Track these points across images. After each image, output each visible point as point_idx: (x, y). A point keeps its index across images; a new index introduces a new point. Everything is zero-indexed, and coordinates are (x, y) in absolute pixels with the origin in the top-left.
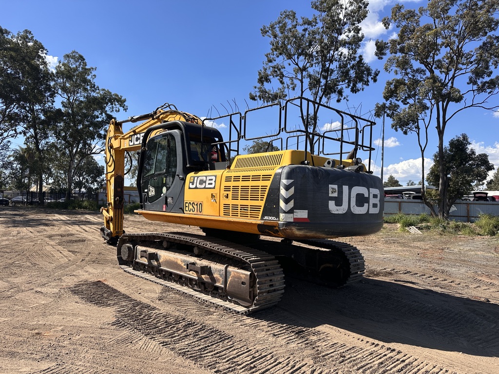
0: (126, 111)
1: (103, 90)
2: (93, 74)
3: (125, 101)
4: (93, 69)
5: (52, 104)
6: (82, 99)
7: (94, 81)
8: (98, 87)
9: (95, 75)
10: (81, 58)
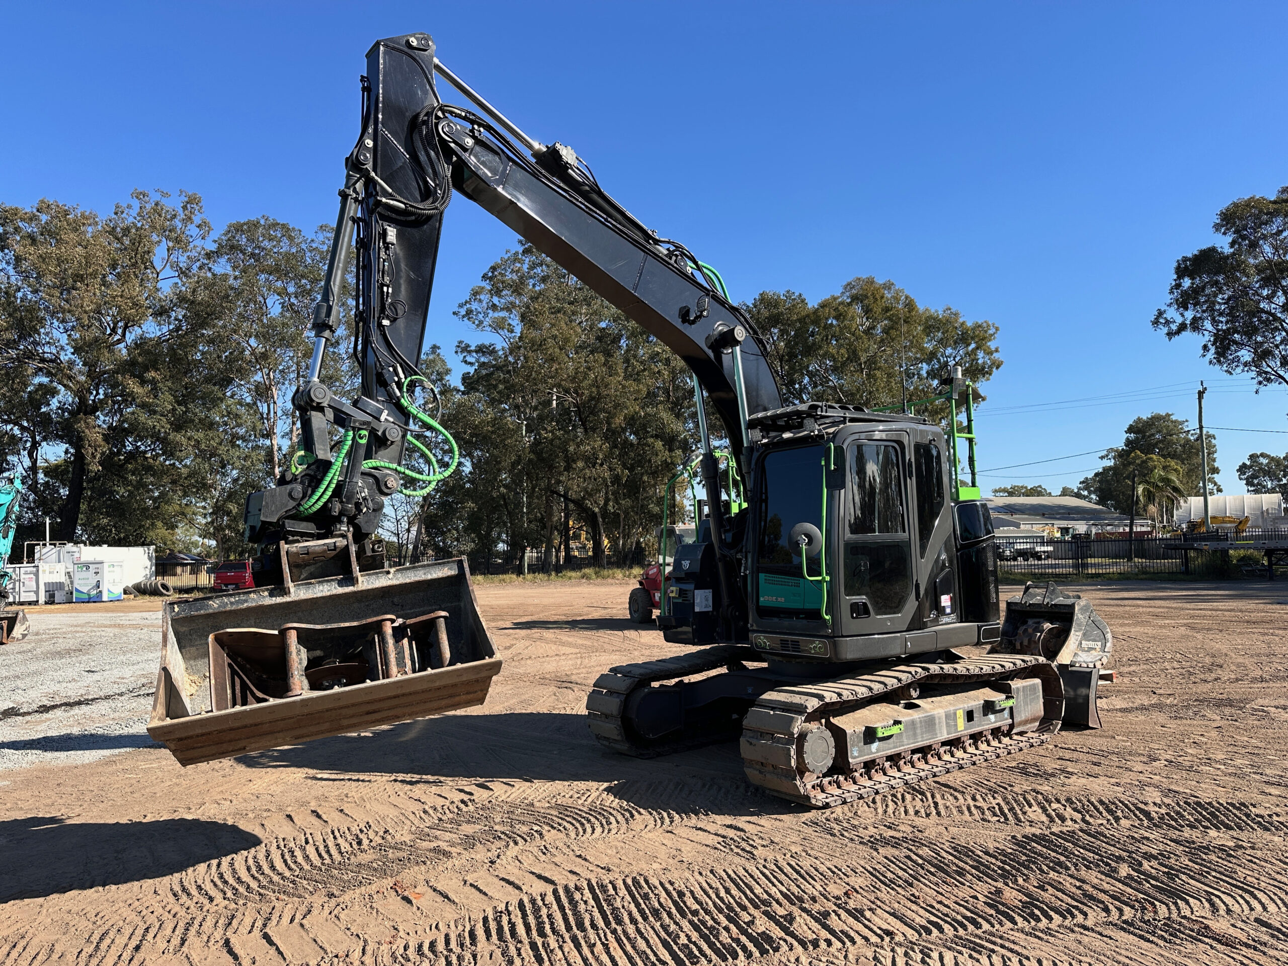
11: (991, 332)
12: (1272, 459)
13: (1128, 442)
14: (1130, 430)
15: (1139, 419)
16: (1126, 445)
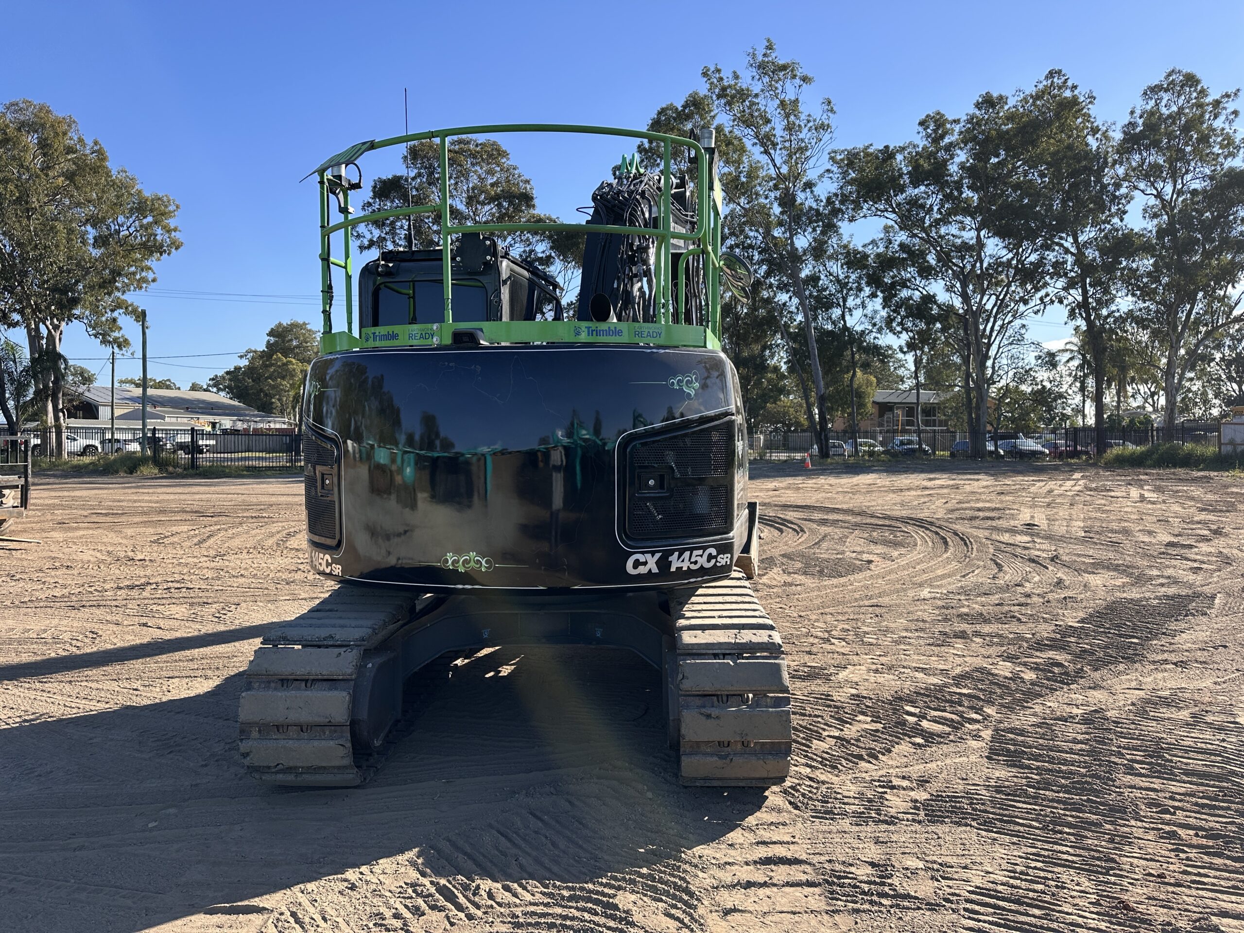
2: (1229, 111)
4: (1227, 96)
5: (1122, 220)
6: (1197, 185)
7: (1236, 124)
9: (1235, 113)
10: (1191, 80)
11: (171, 208)
13: (269, 345)
14: (271, 333)
15: (280, 324)
16: (267, 347)
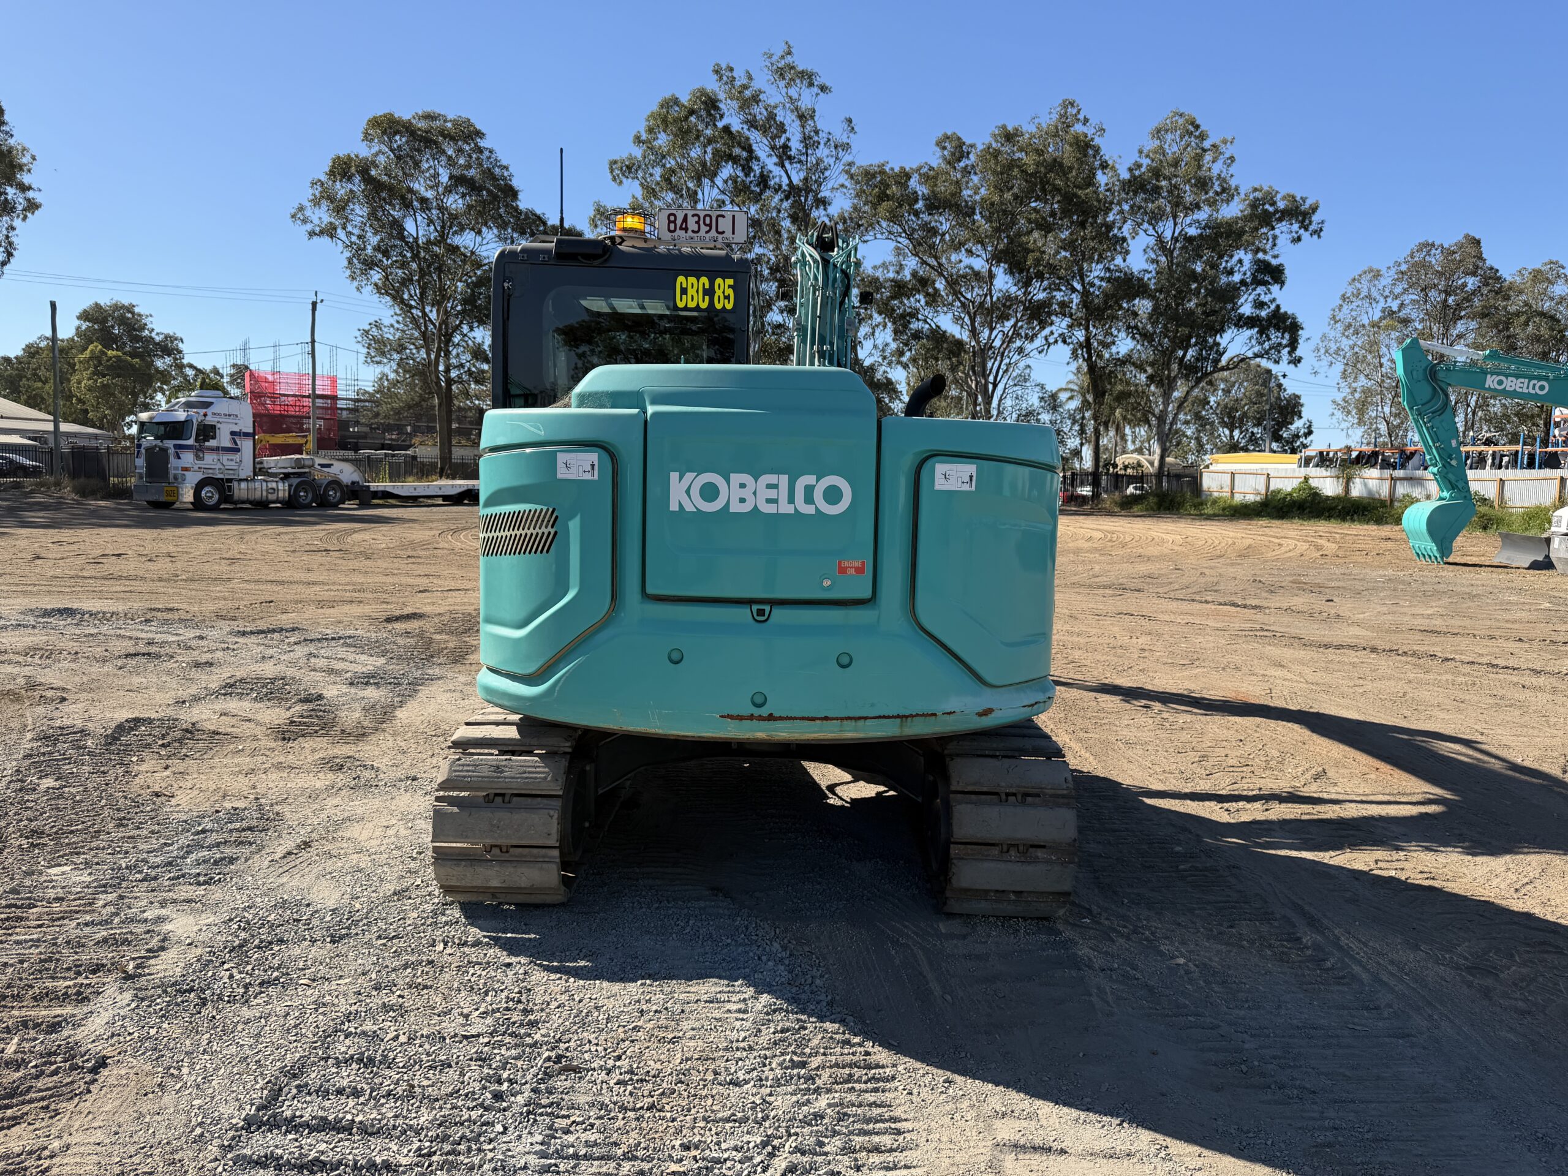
0: (1319, 237)
1: (1255, 190)
2: (1227, 155)
3: (1314, 209)
4: (1225, 142)
6: (1192, 231)
7: (1232, 170)
8: (1237, 189)
9: (1232, 159)
12: (199, 371)
13: (80, 332)
15: (96, 304)
16: (79, 335)
